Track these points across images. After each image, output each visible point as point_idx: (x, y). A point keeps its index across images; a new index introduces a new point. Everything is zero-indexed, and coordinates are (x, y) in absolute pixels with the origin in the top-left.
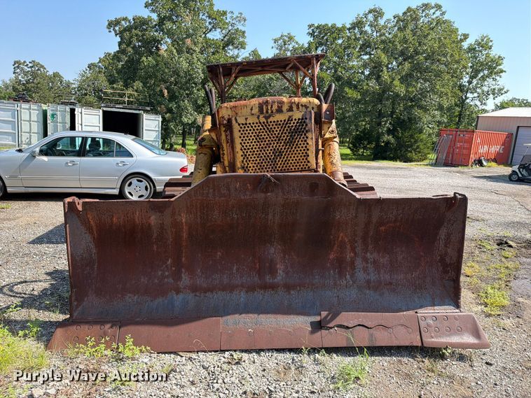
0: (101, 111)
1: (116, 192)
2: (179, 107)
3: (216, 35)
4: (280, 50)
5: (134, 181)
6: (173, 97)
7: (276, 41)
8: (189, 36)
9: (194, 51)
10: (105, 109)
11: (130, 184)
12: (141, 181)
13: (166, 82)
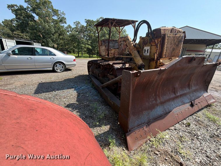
0: (15, 41)
1: (51, 69)
2: (47, 41)
3: (55, 18)
4: (76, 26)
5: (58, 65)
6: (44, 37)
7: (74, 23)
8: (47, 16)
9: (50, 22)
10: (16, 40)
11: (56, 66)
12: (60, 65)
13: (40, 32)
